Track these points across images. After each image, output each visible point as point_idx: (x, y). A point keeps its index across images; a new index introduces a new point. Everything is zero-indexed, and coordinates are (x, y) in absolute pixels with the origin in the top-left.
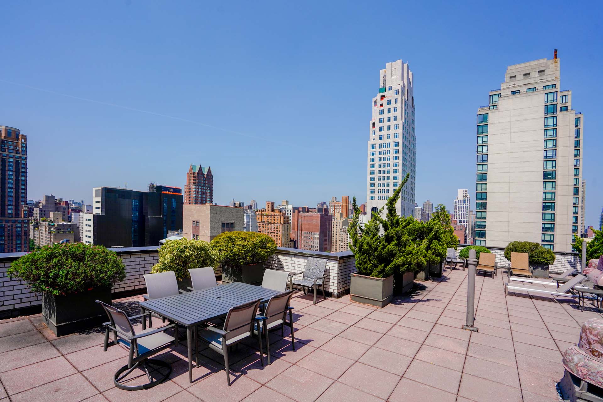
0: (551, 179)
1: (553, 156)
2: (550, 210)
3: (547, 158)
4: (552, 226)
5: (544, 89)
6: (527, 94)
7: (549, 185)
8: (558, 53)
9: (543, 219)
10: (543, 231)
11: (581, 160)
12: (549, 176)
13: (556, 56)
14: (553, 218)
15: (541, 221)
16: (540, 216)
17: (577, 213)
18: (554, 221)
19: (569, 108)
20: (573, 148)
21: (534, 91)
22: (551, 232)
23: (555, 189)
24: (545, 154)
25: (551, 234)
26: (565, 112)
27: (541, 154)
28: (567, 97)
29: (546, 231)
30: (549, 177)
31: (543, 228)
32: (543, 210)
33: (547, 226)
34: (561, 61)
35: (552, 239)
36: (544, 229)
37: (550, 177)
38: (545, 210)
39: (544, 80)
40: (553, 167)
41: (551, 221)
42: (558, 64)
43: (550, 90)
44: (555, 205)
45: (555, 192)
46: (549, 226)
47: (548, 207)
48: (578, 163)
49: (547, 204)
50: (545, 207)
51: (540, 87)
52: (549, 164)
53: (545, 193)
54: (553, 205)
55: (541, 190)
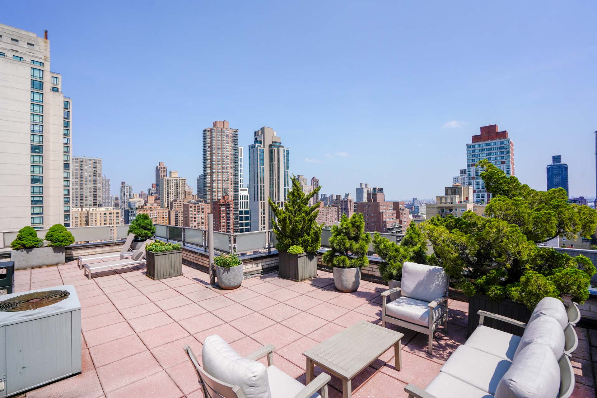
0: (39, 153)
1: (40, 131)
2: (39, 183)
3: (34, 132)
4: (41, 199)
5: (32, 63)
6: (11, 61)
7: (37, 159)
8: (48, 34)
9: (31, 192)
10: (32, 204)
11: (71, 139)
12: (36, 149)
13: (46, 37)
14: (41, 191)
15: (30, 195)
16: (29, 189)
17: (69, 186)
18: (43, 194)
19: (60, 90)
20: (62, 128)
21: (22, 61)
22: (40, 204)
23: (43, 163)
24: (32, 128)
25: (40, 207)
26: (55, 93)
27: (28, 128)
28: (57, 79)
29: (36, 204)
30: (36, 151)
31: (32, 201)
32: (32, 183)
33: (36, 199)
34: (51, 43)
35: (41, 212)
36: (34, 202)
37: (38, 151)
38: (34, 183)
39: (33, 54)
40: (40, 141)
41: (40, 194)
42: (48, 45)
43: (37, 66)
44: (43, 178)
45: (42, 166)
46: (38, 199)
47: (36, 180)
48: (69, 141)
49: (35, 178)
50: (33, 181)
51: (28, 59)
52: (37, 138)
53: (33, 166)
54: (41, 178)
55: (29, 163)
